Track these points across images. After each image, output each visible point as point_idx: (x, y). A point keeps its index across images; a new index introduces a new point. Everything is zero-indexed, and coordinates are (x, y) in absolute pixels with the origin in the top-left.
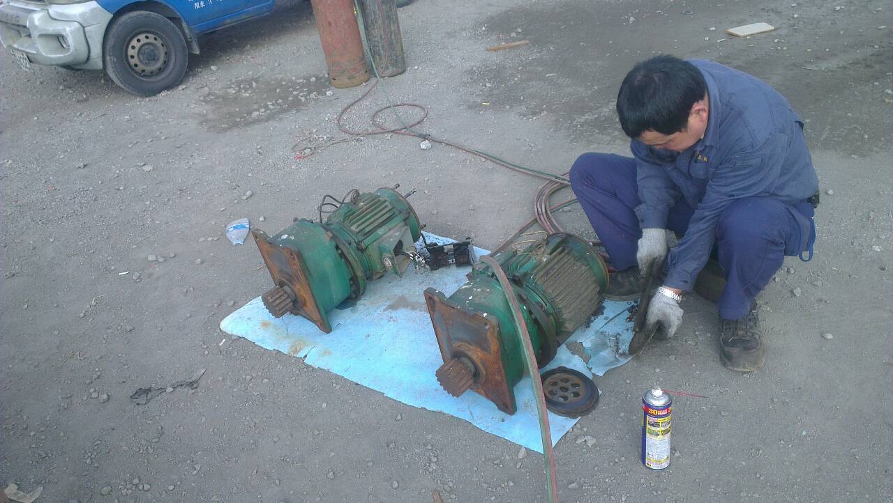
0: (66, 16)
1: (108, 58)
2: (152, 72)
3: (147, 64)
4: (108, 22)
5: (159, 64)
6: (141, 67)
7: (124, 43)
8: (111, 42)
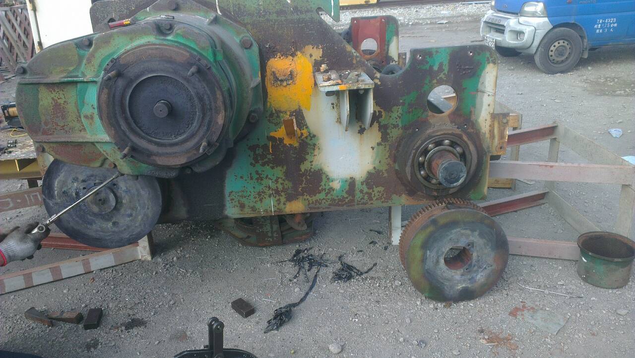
0: (528, 22)
1: (539, 49)
2: (557, 62)
3: (557, 57)
4: (549, 30)
5: (563, 58)
6: (554, 57)
7: (551, 42)
8: (545, 41)
